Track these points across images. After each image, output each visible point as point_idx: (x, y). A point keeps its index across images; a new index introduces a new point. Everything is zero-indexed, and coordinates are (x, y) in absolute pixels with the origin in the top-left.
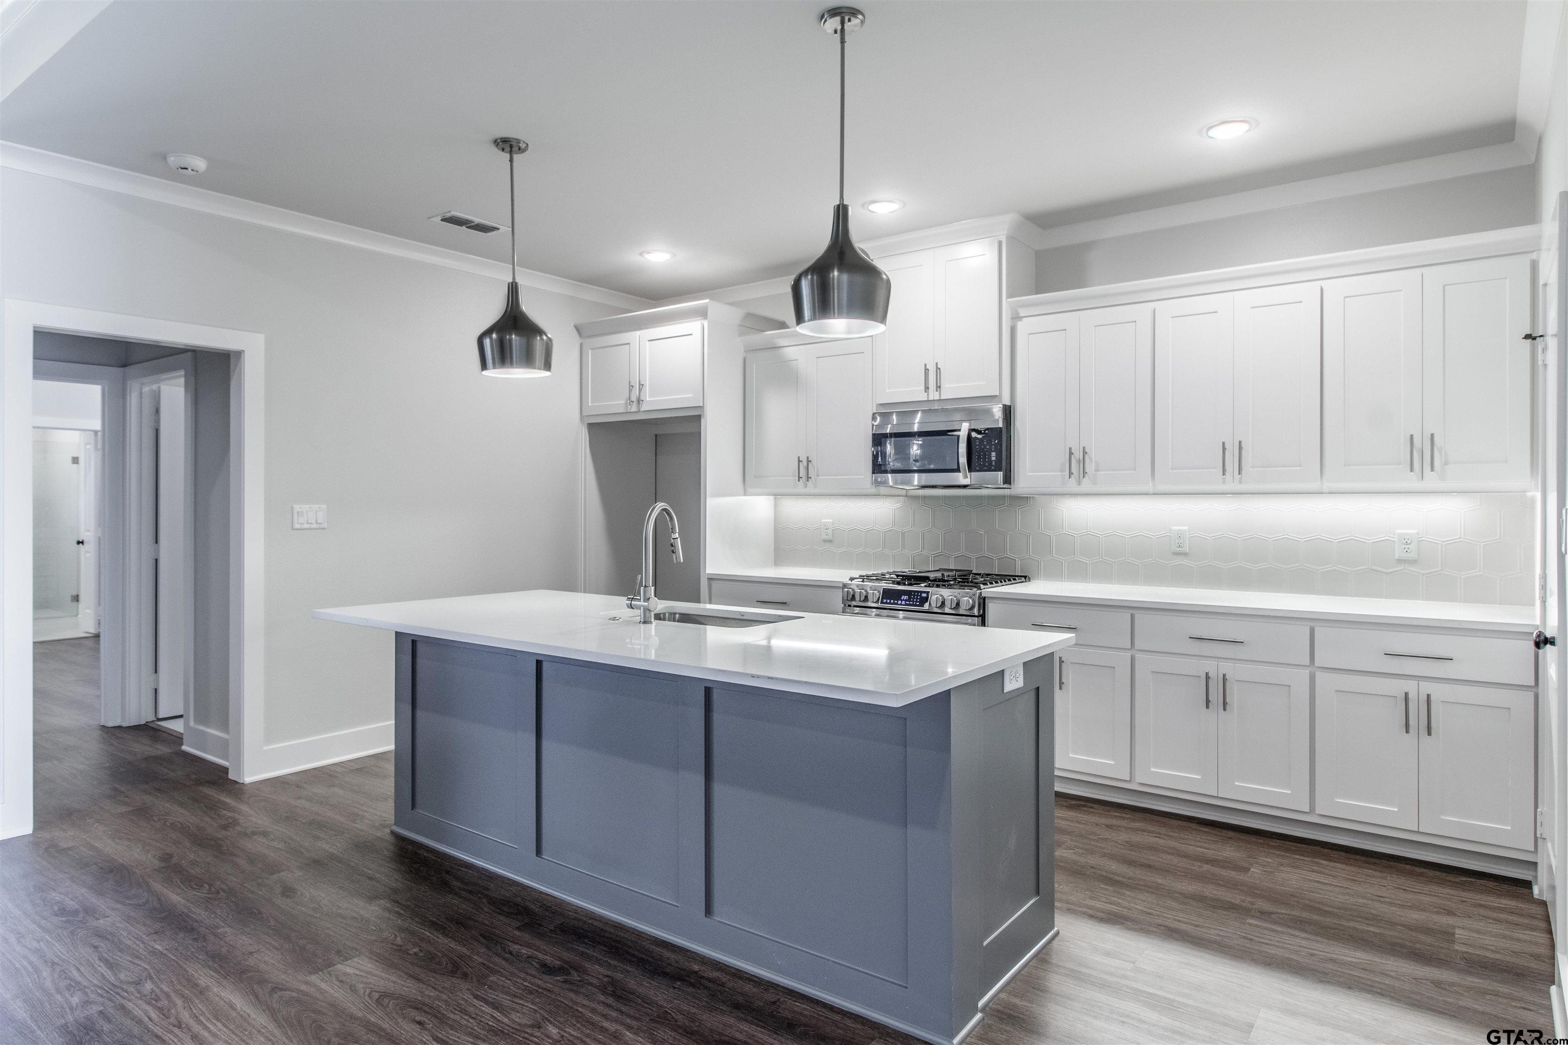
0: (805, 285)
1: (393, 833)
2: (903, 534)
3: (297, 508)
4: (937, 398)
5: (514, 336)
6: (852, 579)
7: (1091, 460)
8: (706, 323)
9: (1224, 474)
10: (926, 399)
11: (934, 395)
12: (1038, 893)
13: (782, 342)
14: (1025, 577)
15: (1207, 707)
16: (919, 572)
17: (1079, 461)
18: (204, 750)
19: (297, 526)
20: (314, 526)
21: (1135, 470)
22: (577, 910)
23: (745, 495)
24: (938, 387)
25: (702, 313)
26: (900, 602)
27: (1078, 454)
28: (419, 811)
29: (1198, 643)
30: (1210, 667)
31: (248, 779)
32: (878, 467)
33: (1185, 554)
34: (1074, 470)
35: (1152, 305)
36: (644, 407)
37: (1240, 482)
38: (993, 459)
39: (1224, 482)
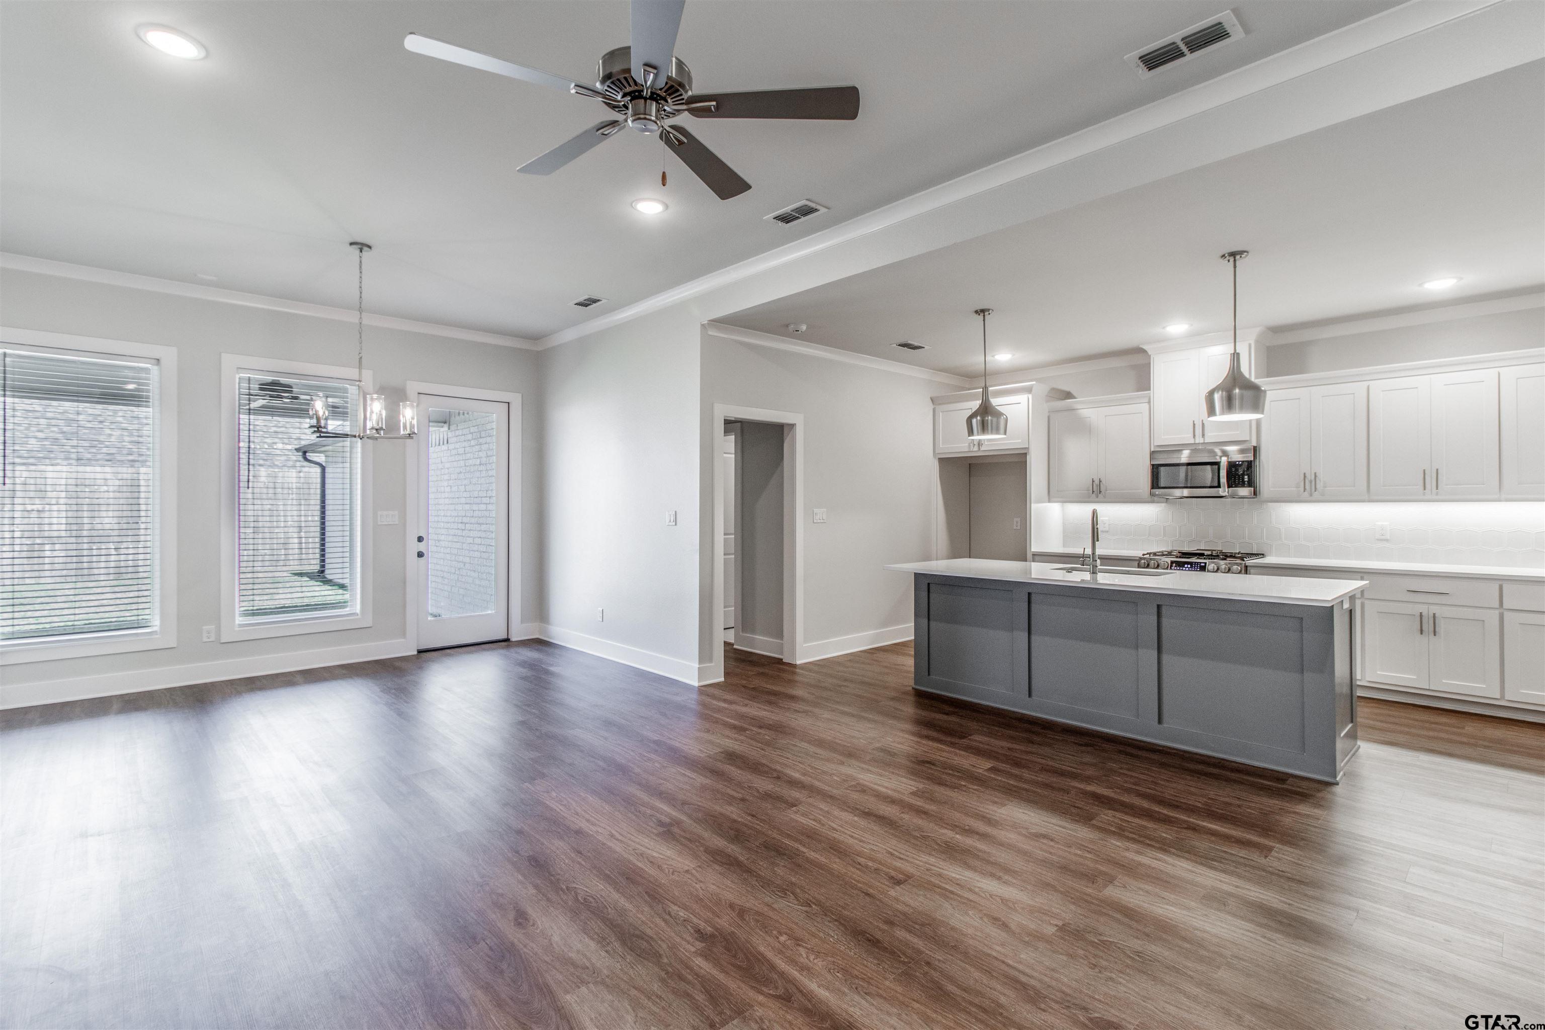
0: (1217, 396)
1: (913, 688)
2: (1164, 528)
3: (816, 510)
4: (1202, 441)
5: (990, 418)
6: (1144, 555)
7: (1320, 481)
8: (1030, 396)
9: (1425, 489)
10: (1193, 442)
11: (1199, 440)
12: (1352, 722)
13: (1078, 406)
14: (1263, 554)
15: (1421, 633)
16: (1198, 550)
17: (1311, 482)
18: (755, 649)
19: (815, 521)
20: (822, 521)
21: (1354, 486)
22: (1064, 724)
23: (1049, 502)
24: (1203, 435)
25: (1029, 390)
26: (1184, 569)
27: (1310, 477)
28: (933, 677)
29: (1412, 594)
30: (1423, 609)
31: (798, 662)
32: (1155, 483)
33: (1387, 540)
34: (1307, 487)
35: (1366, 383)
36: (983, 448)
37: (1437, 494)
38: (1246, 480)
39: (1424, 494)
